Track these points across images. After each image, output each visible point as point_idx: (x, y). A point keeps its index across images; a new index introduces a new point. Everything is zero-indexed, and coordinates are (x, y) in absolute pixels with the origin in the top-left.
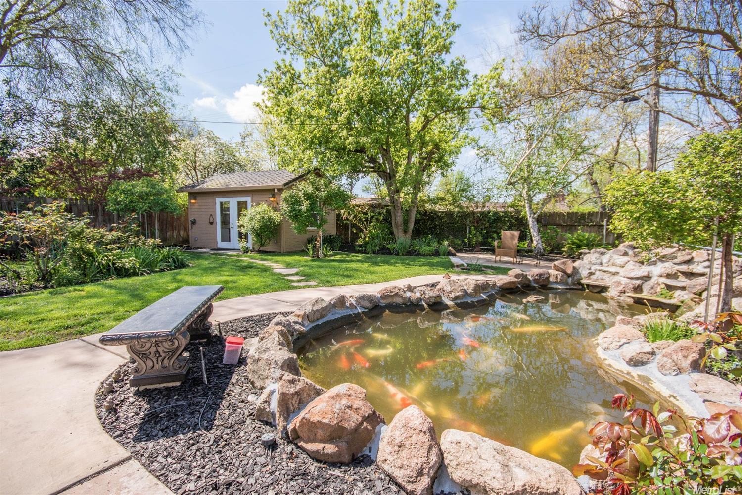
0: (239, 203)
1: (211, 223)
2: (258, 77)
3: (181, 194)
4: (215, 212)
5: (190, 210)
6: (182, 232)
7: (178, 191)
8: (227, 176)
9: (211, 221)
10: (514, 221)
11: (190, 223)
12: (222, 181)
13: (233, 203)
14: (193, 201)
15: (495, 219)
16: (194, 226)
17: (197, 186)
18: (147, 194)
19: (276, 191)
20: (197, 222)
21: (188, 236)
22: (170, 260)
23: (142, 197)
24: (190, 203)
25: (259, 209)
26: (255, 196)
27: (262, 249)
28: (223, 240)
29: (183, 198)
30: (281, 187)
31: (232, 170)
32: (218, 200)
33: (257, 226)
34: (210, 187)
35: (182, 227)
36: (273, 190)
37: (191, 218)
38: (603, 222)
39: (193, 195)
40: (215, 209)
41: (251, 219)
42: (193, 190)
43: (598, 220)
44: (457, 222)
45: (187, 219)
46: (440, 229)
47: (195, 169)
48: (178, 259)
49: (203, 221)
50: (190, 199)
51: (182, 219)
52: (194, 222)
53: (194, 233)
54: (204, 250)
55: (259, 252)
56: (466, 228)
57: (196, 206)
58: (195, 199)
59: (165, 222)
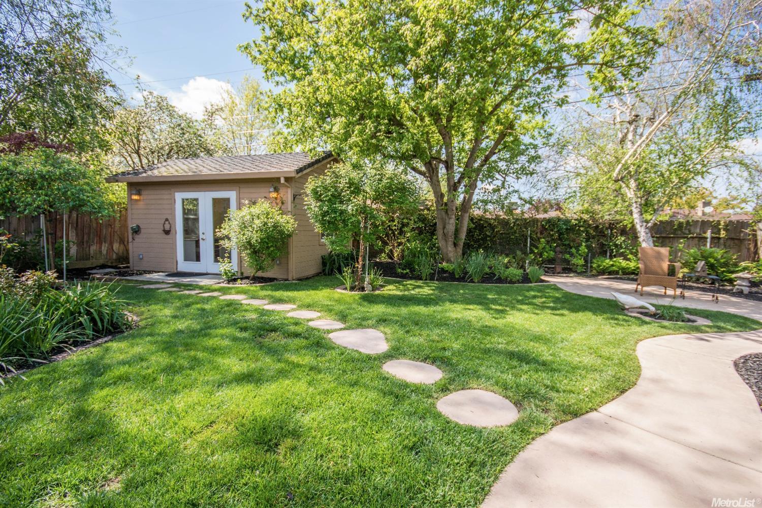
0: (216, 202)
1: (167, 232)
2: (245, 8)
3: (115, 186)
4: (173, 214)
5: (129, 211)
6: (116, 246)
7: (108, 180)
8: (192, 162)
9: (167, 227)
10: (592, 232)
11: (130, 231)
12: (185, 168)
13: (205, 200)
14: (135, 197)
15: (567, 229)
16: (136, 236)
17: (142, 173)
18: (42, 177)
19: (282, 181)
20: (142, 231)
21: (127, 251)
22: (84, 319)
23: (31, 182)
24: (130, 199)
25: (256, 210)
26: (242, 190)
27: (260, 274)
28: (187, 258)
29: (118, 192)
30: (293, 175)
31: (196, 155)
32: (179, 196)
33: (255, 237)
34: (165, 174)
35: (116, 237)
36: (278, 179)
37: (132, 224)
38: (705, 233)
39: (136, 187)
40: (173, 210)
41: (244, 226)
42: (135, 179)
43: (698, 231)
44: (515, 232)
45: (124, 225)
46: (491, 240)
47: (137, 152)
48: (100, 314)
49: (150, 228)
50: (130, 194)
51: (117, 225)
52: (137, 231)
53: (136, 247)
54: (155, 276)
55: (256, 279)
56: (526, 240)
57: (141, 205)
58: (139, 194)
59: (86, 231)
